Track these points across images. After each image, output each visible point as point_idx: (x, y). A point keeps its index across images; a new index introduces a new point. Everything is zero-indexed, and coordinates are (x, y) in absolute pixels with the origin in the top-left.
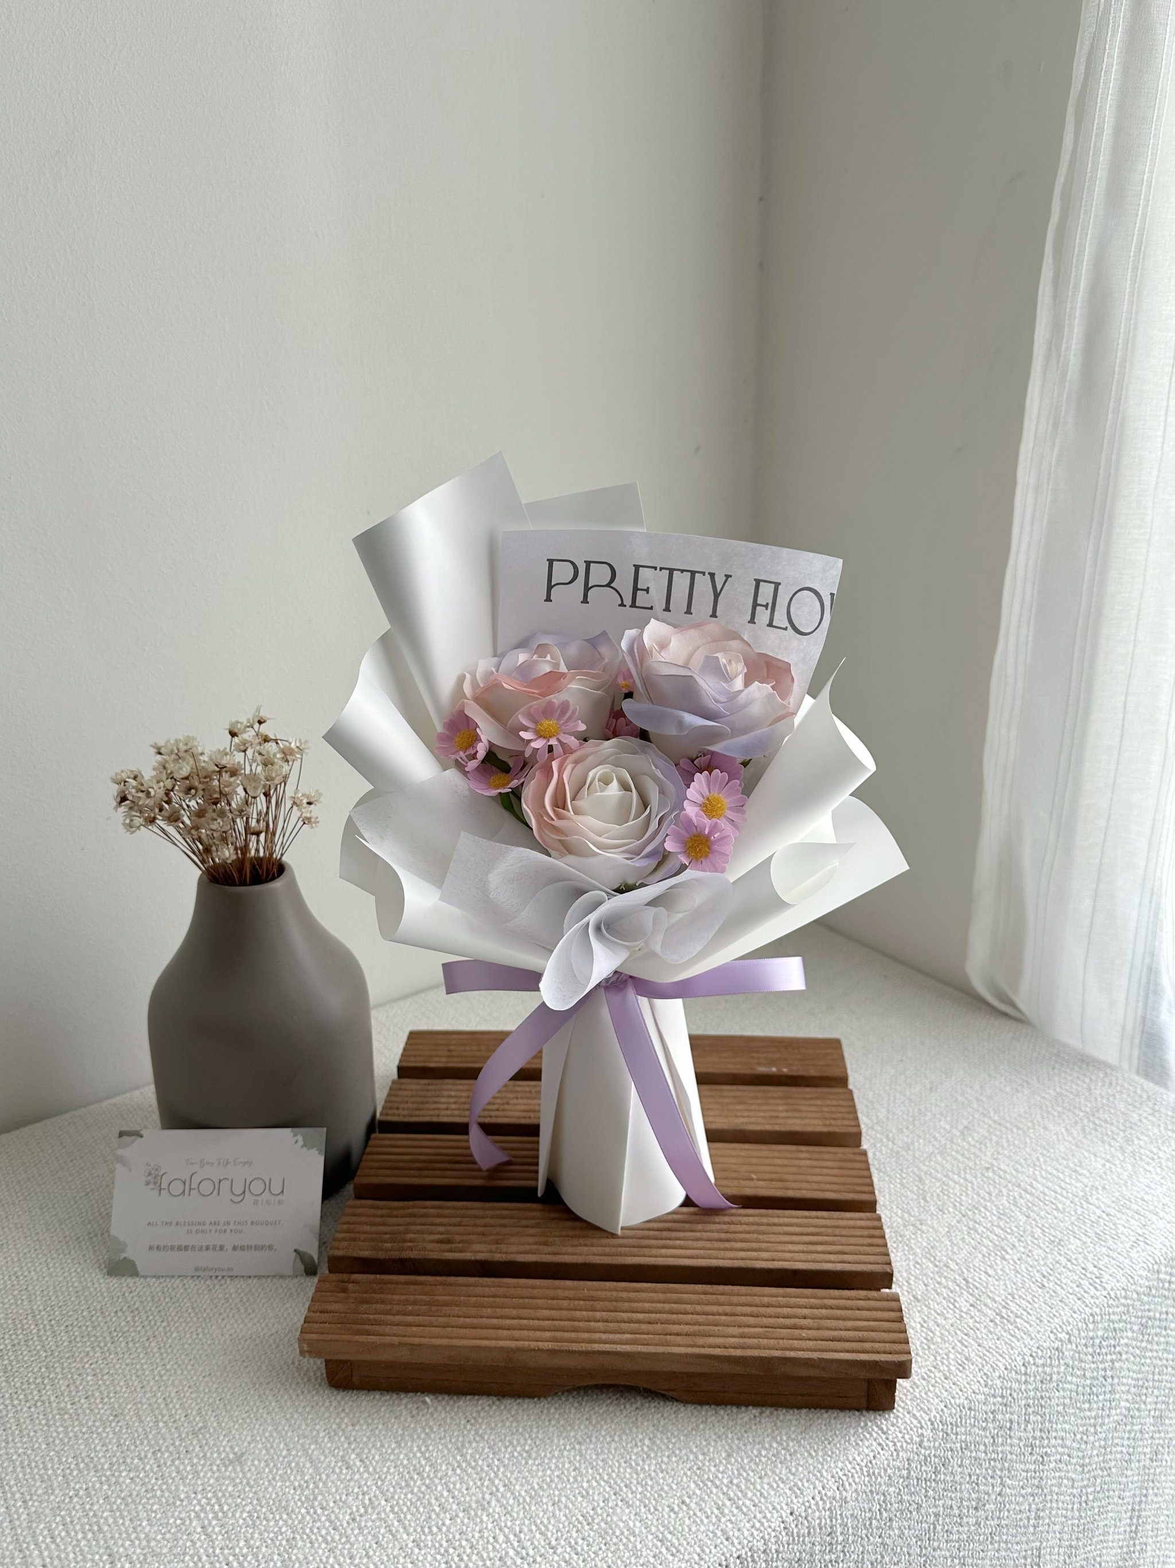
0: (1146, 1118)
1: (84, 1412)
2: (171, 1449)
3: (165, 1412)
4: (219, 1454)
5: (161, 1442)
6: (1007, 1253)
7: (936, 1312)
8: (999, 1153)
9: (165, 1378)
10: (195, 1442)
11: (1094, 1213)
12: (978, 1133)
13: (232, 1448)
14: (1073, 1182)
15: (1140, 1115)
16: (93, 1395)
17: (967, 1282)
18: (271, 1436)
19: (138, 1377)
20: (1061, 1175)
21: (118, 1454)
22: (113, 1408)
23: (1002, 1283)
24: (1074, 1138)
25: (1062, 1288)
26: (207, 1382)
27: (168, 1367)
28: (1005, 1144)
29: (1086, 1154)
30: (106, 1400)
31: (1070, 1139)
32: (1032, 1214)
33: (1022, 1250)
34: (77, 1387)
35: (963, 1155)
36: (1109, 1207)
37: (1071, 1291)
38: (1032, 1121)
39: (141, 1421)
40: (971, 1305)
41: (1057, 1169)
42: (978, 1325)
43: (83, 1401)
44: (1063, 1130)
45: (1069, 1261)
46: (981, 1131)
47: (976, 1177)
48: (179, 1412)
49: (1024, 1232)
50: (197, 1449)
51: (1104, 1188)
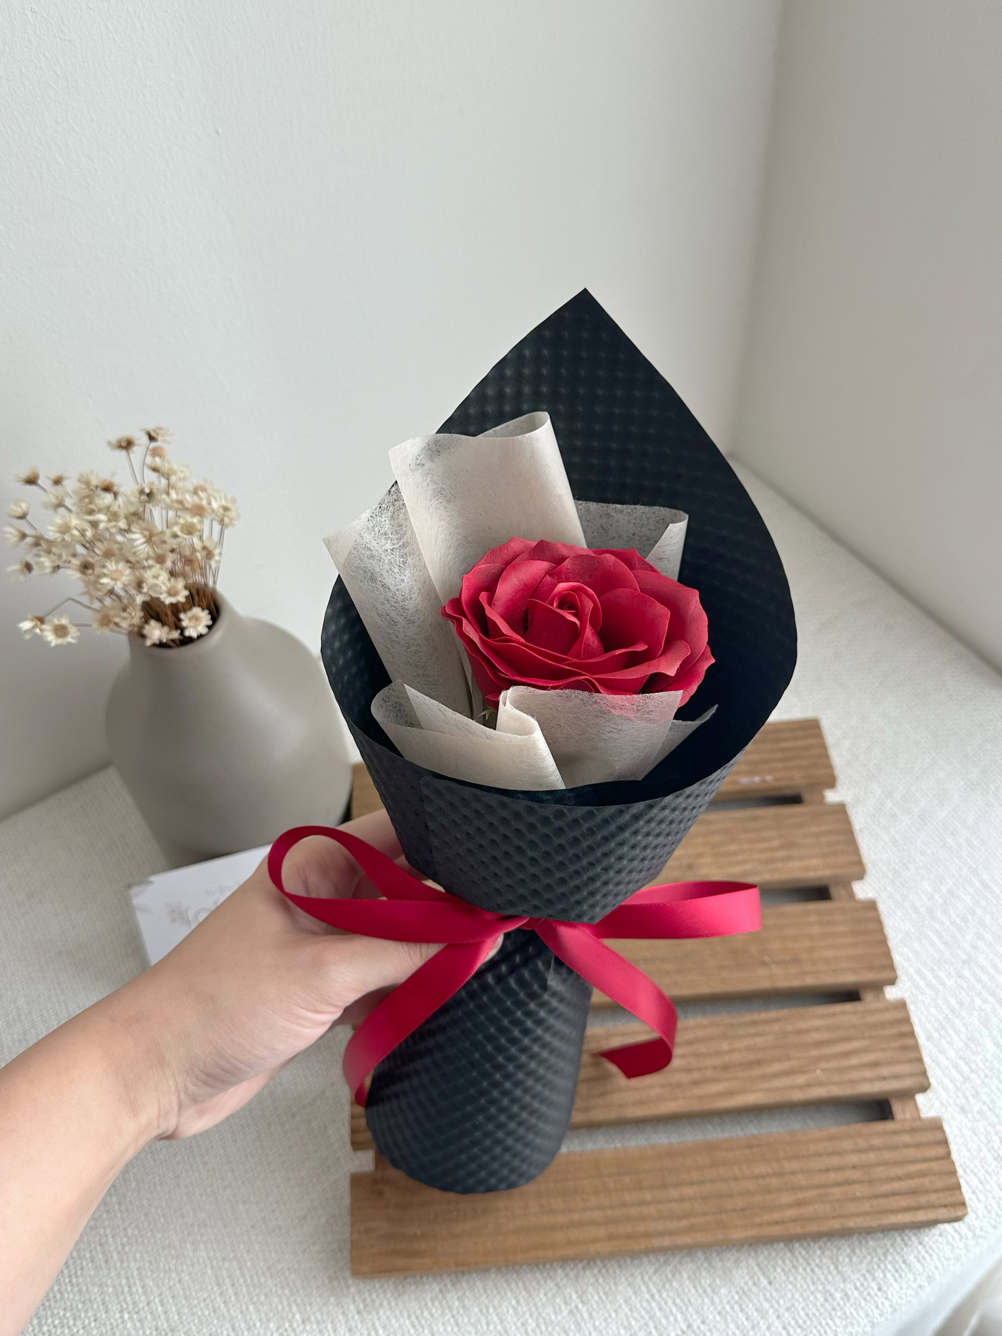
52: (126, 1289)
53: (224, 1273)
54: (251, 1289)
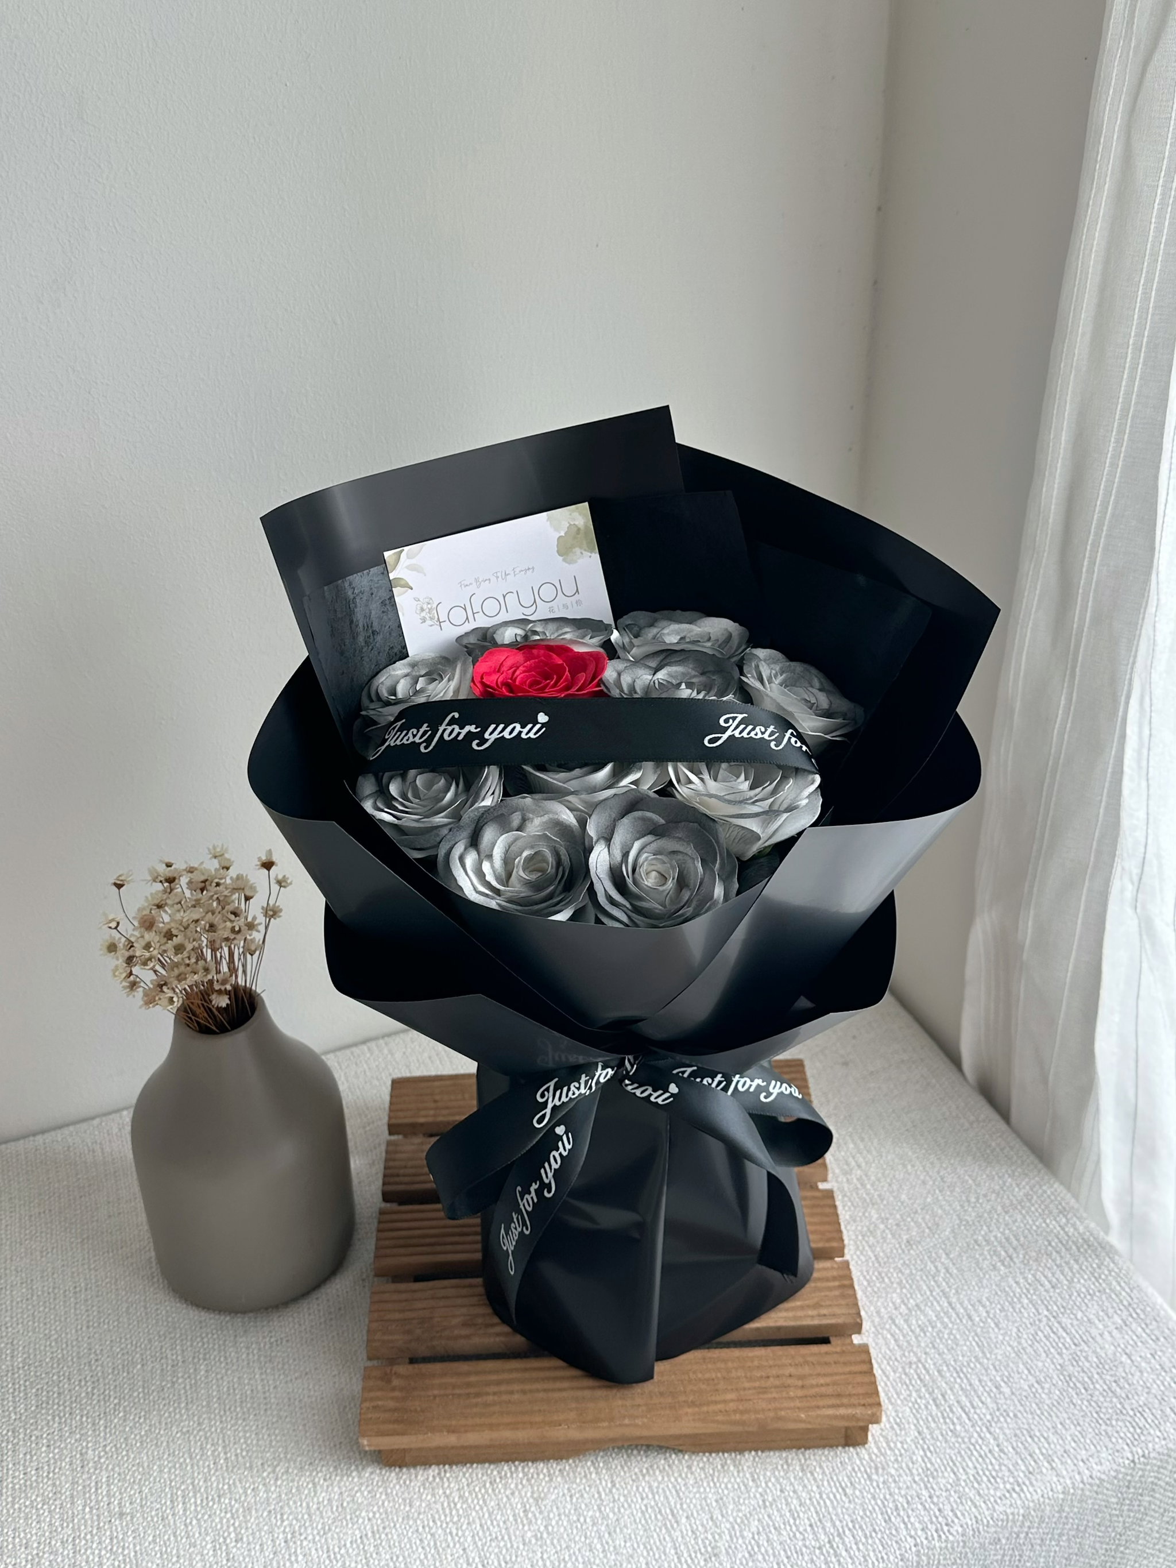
0: (1110, 1333)
1: (31, 1485)
2: (89, 1537)
3: (93, 1497)
4: (123, 1549)
5: (83, 1528)
6: (877, 1473)
7: (774, 1525)
8: (934, 1346)
9: (102, 1460)
10: (108, 1533)
11: (987, 1446)
12: (925, 1315)
13: (134, 1545)
14: (989, 1400)
15: (1105, 1326)
16: (42, 1468)
17: (821, 1497)
18: (169, 1539)
19: (81, 1454)
20: (981, 1389)
21: (47, 1534)
22: (54, 1485)
23: (852, 1506)
24: (1020, 1343)
25: (907, 1528)
26: (134, 1472)
27: (108, 1449)
28: (946, 1336)
29: (1021, 1366)
30: (51, 1475)
31: (1016, 1344)
32: (925, 1430)
33: (893, 1472)
34: (32, 1457)
35: (896, 1340)
36: (1007, 1440)
37: (913, 1533)
38: (987, 1312)
39: (73, 1503)
40: (811, 1526)
41: (980, 1381)
42: (804, 1550)
43: (33, 1472)
44: (1015, 1330)
45: (931, 1497)
46: (930, 1313)
47: (894, 1372)
48: (105, 1499)
49: (906, 1451)
50: (108, 1541)
51: (1015, 1416)
52: (93, 1490)
53: (179, 1493)
54: (199, 1509)
